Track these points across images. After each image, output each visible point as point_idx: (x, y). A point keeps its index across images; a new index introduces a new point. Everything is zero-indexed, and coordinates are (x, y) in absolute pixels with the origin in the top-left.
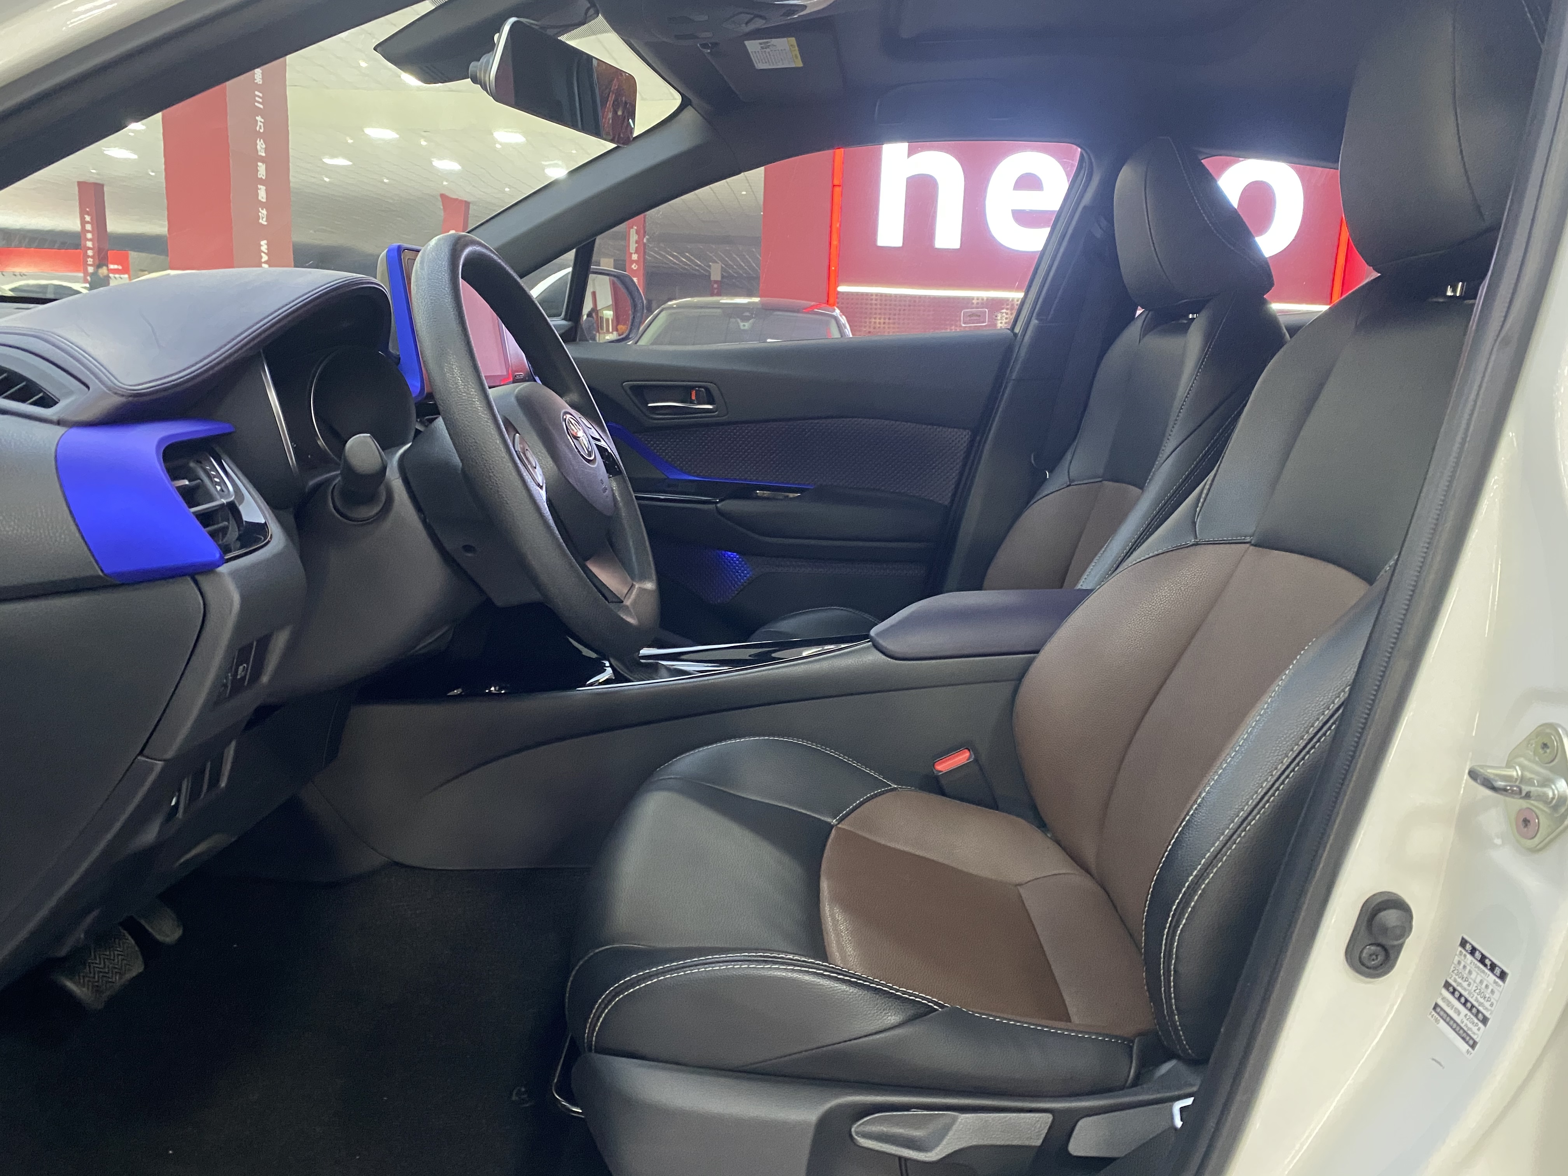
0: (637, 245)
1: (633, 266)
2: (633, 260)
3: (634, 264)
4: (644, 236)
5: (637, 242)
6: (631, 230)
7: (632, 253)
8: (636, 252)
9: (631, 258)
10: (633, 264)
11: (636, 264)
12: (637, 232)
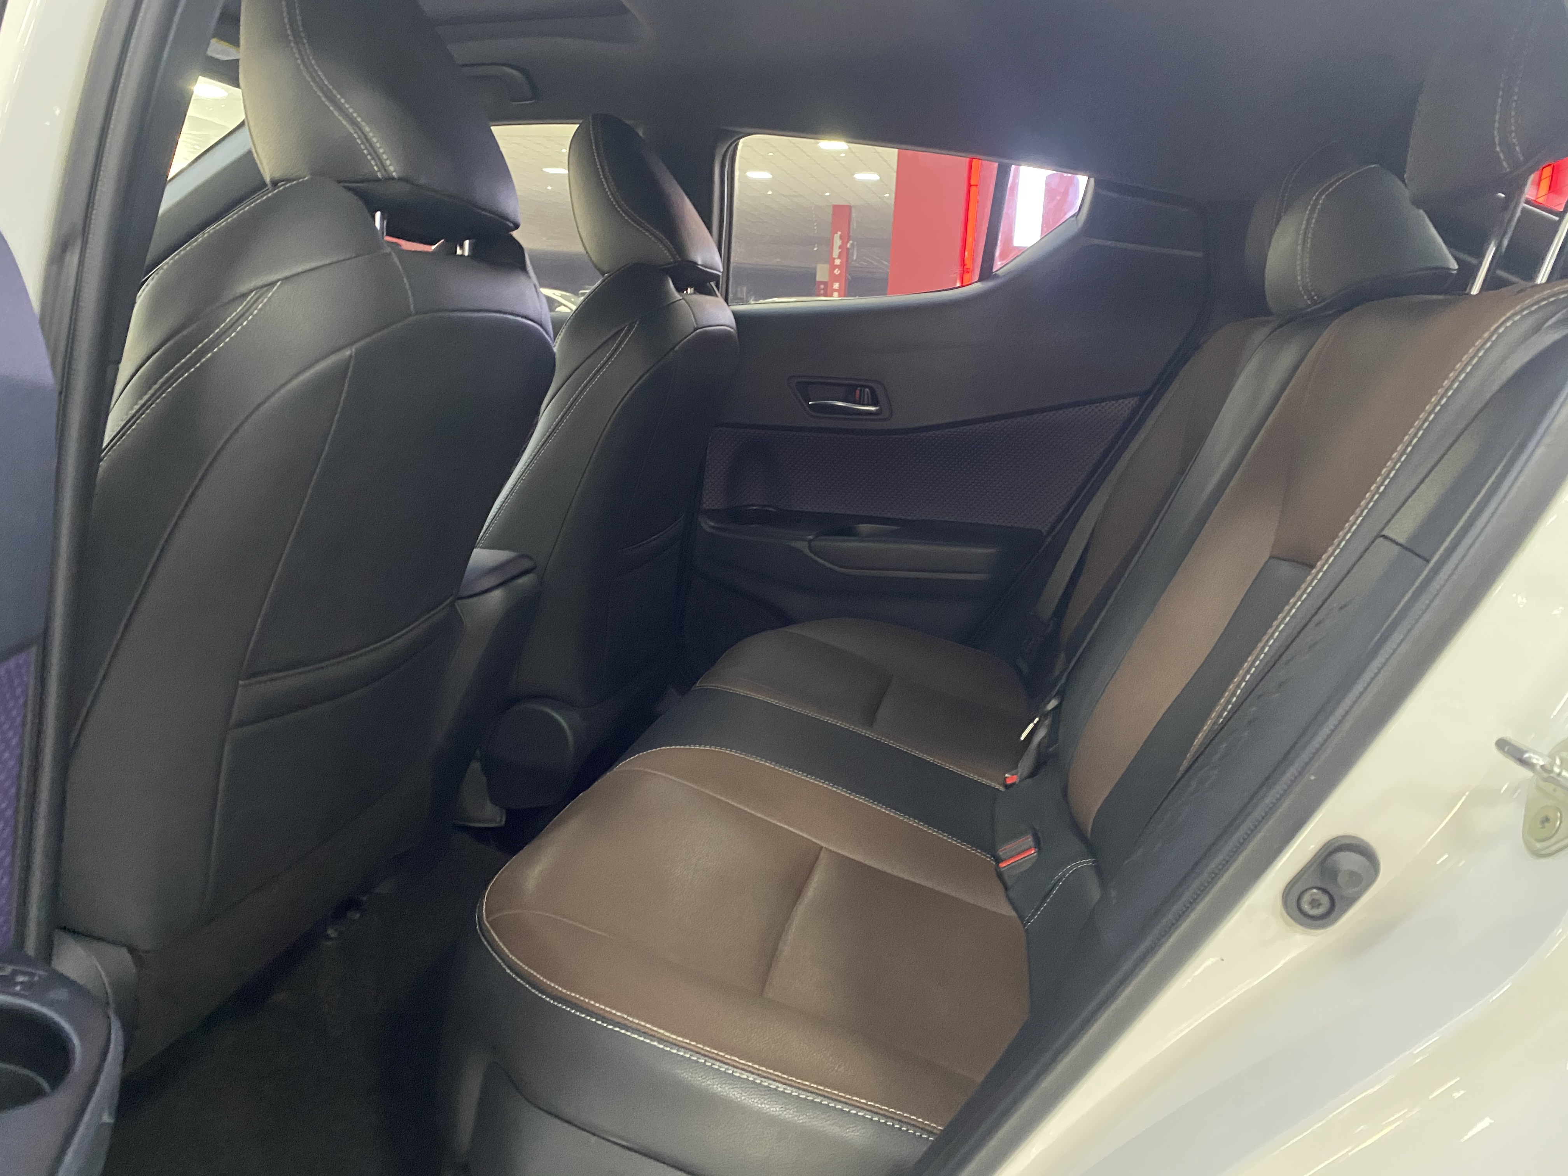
0: (840, 250)
1: (835, 271)
2: (836, 265)
3: (837, 270)
4: (848, 242)
5: (840, 247)
6: (836, 235)
7: (834, 259)
8: (839, 257)
9: (834, 262)
10: (834, 269)
11: (839, 269)
12: (841, 237)
